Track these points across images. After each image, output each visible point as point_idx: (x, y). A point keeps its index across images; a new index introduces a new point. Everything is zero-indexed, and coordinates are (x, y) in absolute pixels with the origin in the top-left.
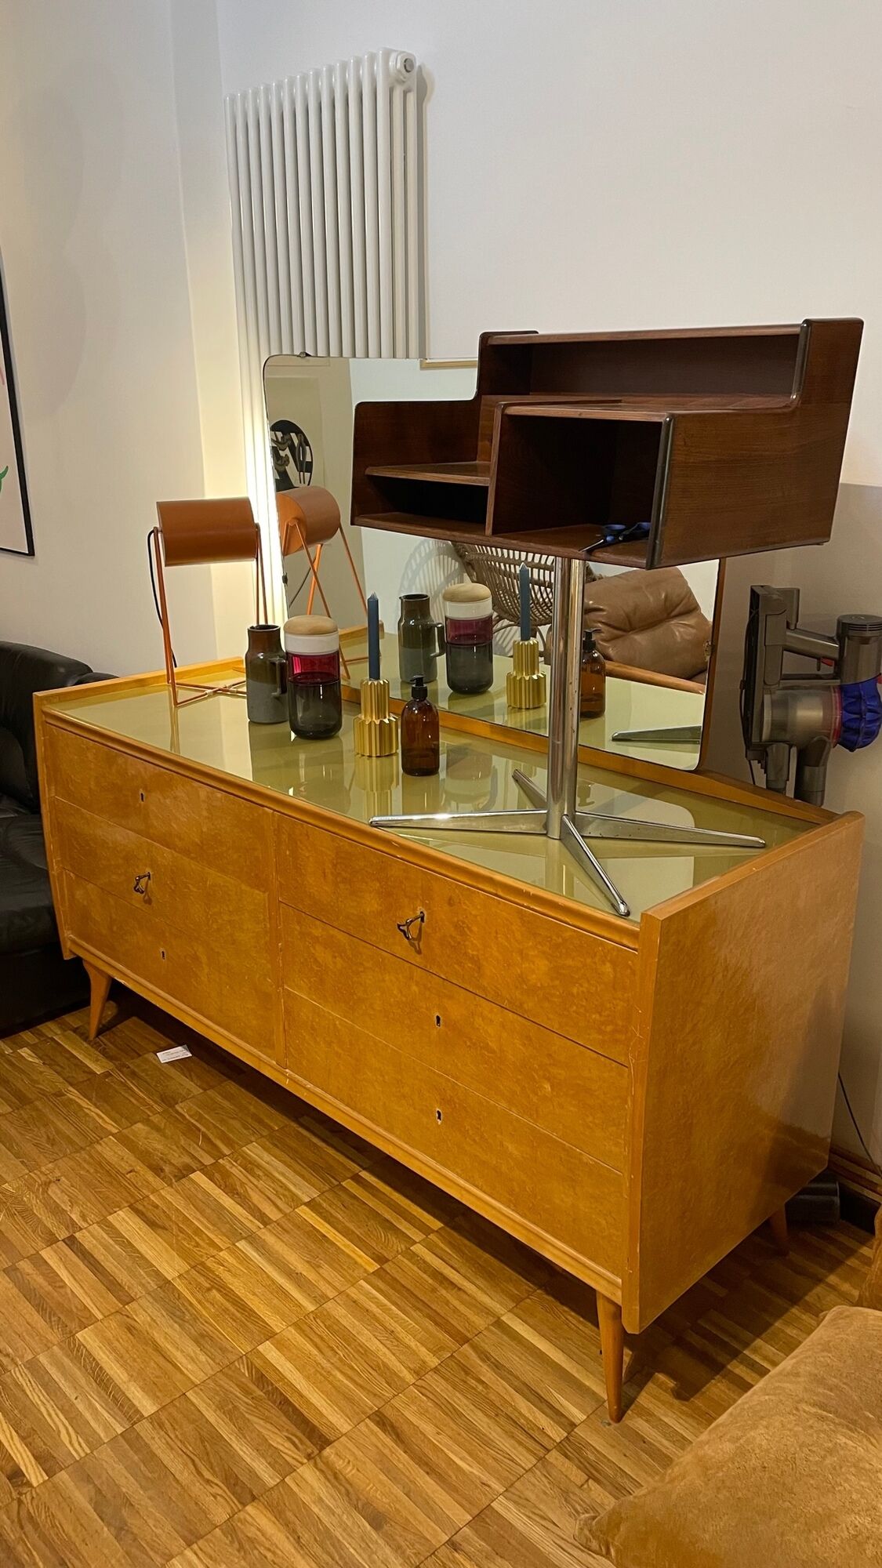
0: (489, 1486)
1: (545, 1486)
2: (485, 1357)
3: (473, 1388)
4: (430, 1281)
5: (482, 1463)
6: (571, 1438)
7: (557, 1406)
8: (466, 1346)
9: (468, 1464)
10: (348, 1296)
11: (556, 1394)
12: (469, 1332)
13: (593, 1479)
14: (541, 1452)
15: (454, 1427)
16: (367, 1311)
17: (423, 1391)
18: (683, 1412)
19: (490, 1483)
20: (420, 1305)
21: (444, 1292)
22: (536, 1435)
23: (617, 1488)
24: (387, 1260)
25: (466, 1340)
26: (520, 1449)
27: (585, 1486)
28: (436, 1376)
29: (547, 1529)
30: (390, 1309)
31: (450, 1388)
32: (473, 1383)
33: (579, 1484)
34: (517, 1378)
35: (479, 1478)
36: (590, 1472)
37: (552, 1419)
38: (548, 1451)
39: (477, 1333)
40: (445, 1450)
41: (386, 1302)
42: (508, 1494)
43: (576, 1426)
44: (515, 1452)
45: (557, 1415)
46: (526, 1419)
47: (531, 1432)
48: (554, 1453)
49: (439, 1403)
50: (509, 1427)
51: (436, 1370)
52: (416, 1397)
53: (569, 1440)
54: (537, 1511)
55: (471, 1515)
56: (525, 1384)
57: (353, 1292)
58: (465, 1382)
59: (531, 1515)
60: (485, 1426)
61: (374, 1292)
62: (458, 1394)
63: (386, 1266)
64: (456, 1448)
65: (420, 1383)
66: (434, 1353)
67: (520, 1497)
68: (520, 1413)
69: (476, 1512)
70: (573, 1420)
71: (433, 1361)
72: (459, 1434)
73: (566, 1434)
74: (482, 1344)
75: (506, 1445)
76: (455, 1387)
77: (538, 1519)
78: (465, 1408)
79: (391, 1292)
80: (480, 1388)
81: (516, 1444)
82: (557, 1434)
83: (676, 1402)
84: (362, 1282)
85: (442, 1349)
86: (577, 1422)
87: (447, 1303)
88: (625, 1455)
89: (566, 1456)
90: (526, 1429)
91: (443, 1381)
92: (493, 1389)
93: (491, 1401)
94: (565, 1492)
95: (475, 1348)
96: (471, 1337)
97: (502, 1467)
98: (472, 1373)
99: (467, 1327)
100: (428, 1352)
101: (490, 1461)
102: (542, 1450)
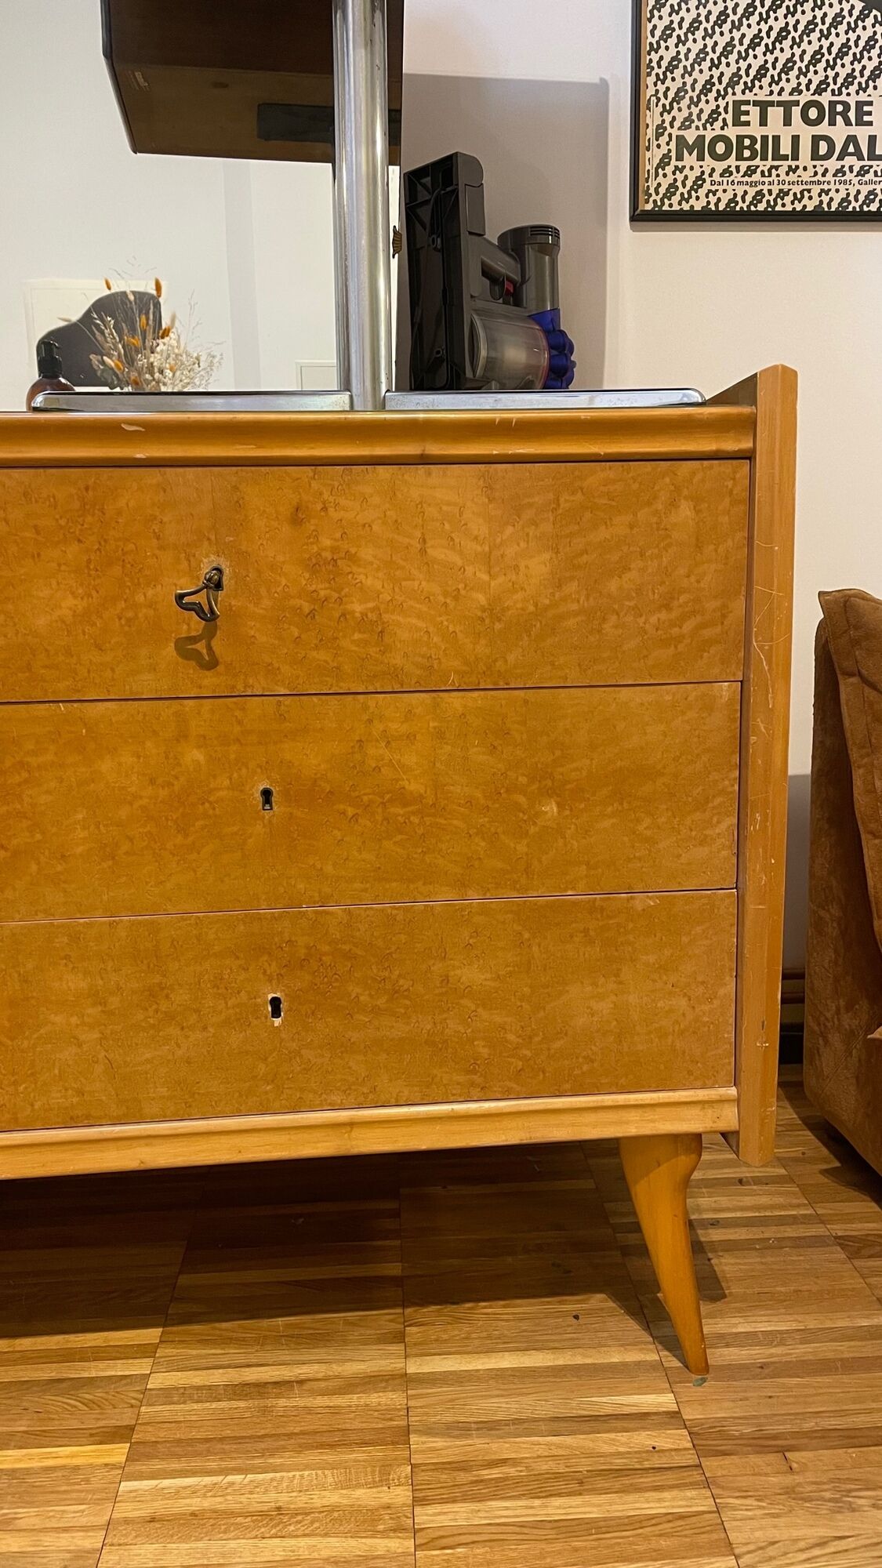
1: (761, 1508)
2: (458, 1430)
3: (503, 1479)
4: (242, 1404)
6: (696, 1430)
8: (413, 1438)
10: (127, 1521)
11: (606, 1400)
12: (390, 1419)
13: (788, 1451)
14: (696, 1476)
15: (558, 1546)
16: (193, 1514)
17: (444, 1542)
18: (740, 1310)
20: (268, 1443)
21: (282, 1402)
22: (657, 1461)
23: (823, 1437)
24: (132, 1428)
25: (407, 1431)
26: (666, 1495)
27: (795, 1465)
28: (431, 1510)
29: (846, 1551)
30: (232, 1484)
32: (495, 1473)
33: (786, 1468)
34: (538, 1420)
36: (776, 1444)
37: (644, 1429)
38: (700, 1466)
39: (404, 1412)
41: (208, 1480)
43: (679, 1412)
44: (667, 1504)
45: (642, 1419)
46: (619, 1455)
47: (647, 1465)
48: (708, 1463)
49: (490, 1537)
50: (616, 1484)
51: (419, 1502)
52: (447, 1561)
53: (698, 1434)
54: (802, 1544)
56: (556, 1418)
57: (125, 1510)
58: (476, 1481)
59: (804, 1556)
60: (587, 1509)
61: (166, 1483)
62: (497, 1504)
63: (136, 1437)
65: (424, 1537)
66: (384, 1481)
67: (761, 1548)
68: (603, 1454)
70: (664, 1410)
71: (401, 1495)
72: (576, 1550)
73: (684, 1432)
74: (434, 1419)
75: (649, 1505)
76: (477, 1499)
77: (817, 1552)
78: (532, 1511)
79: (197, 1463)
80: (512, 1471)
81: (657, 1495)
82: (674, 1439)
83: (719, 1305)
84: (125, 1486)
85: (386, 1469)
86: (672, 1407)
87: (309, 1410)
88: (770, 1397)
89: (725, 1454)
90: (637, 1466)
91: (449, 1505)
92: (527, 1458)
93: (547, 1473)
94: (790, 1492)
95: (429, 1431)
96: (404, 1423)
97: (686, 1536)
98: (472, 1463)
99: (380, 1416)
100: (374, 1490)
101: (663, 1543)
102: (695, 1473)
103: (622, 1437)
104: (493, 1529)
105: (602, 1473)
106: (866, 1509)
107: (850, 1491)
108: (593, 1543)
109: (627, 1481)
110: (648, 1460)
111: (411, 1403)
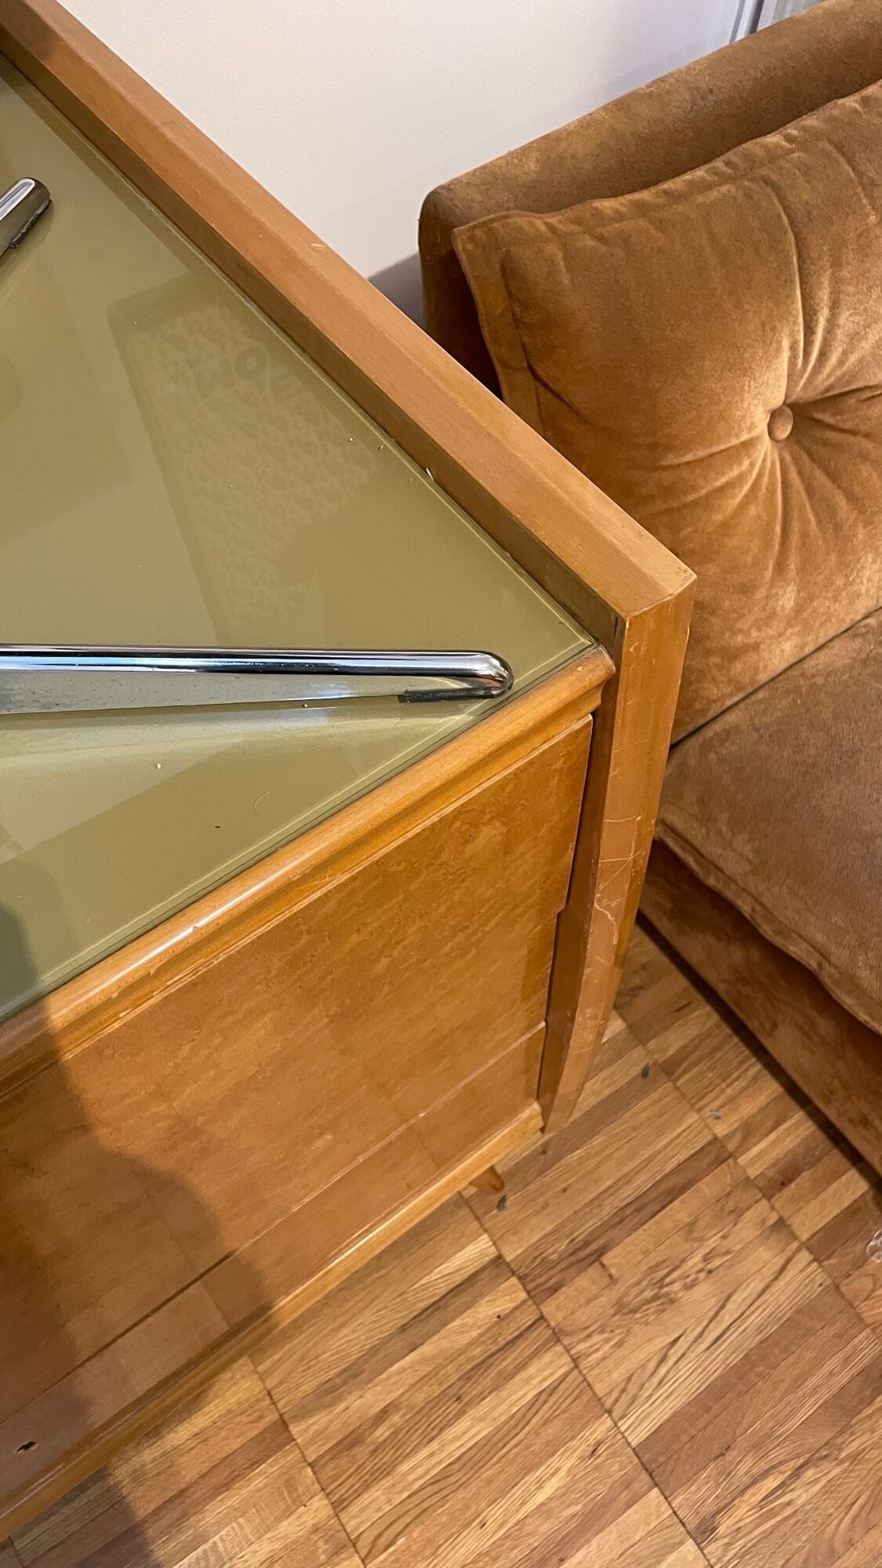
0: (599, 1444)
1: (607, 1341)
2: (328, 1394)
3: (395, 1433)
5: (552, 1448)
6: (522, 1271)
7: (458, 1278)
8: (295, 1429)
9: (553, 1475)
11: (434, 1276)
12: (261, 1417)
13: (602, 1255)
14: (542, 1333)
15: (473, 1488)
17: (383, 1540)
19: (592, 1441)
22: (509, 1333)
23: (621, 1221)
25: (282, 1424)
26: (532, 1369)
27: (613, 1271)
28: (354, 1509)
29: (683, 1355)
31: (386, 1482)
32: (382, 1432)
33: (607, 1280)
34: (390, 1338)
35: (582, 1459)
36: (590, 1255)
37: (482, 1295)
38: (542, 1318)
39: (268, 1401)
40: (520, 1515)
42: (617, 1411)
43: (500, 1257)
44: (536, 1380)
45: (474, 1283)
46: (475, 1342)
47: (502, 1342)
48: (549, 1308)
49: (417, 1511)
50: (487, 1382)
51: (339, 1506)
52: (397, 1560)
53: (525, 1276)
54: (651, 1366)
55: (650, 1489)
56: (403, 1328)
58: (375, 1451)
59: (656, 1380)
60: (477, 1428)
62: (405, 1467)
64: (518, 1492)
65: (364, 1546)
67: (623, 1392)
68: (461, 1352)
69: (645, 1476)
70: (487, 1259)
71: (318, 1508)
72: (489, 1481)
73: (514, 1280)
74: (299, 1394)
75: (522, 1391)
76: (385, 1471)
77: (663, 1371)
78: (435, 1459)
80: (396, 1419)
81: (524, 1375)
82: (507, 1296)
85: (290, 1484)
86: (492, 1252)
88: (565, 1190)
89: (555, 1289)
90: (495, 1348)
91: (366, 1495)
92: (402, 1395)
93: (428, 1403)
94: (621, 1308)
95: (304, 1411)
96: (275, 1416)
97: (564, 1412)
98: (361, 1430)
99: (250, 1419)
100: (294, 1517)
101: (551, 1431)
102: (539, 1330)
103: (468, 1318)
104: (415, 1500)
105: (467, 1377)
106: (680, 1295)
107: (663, 1279)
108: (497, 1466)
109: (493, 1373)
110: (500, 1334)
111: (270, 1383)
